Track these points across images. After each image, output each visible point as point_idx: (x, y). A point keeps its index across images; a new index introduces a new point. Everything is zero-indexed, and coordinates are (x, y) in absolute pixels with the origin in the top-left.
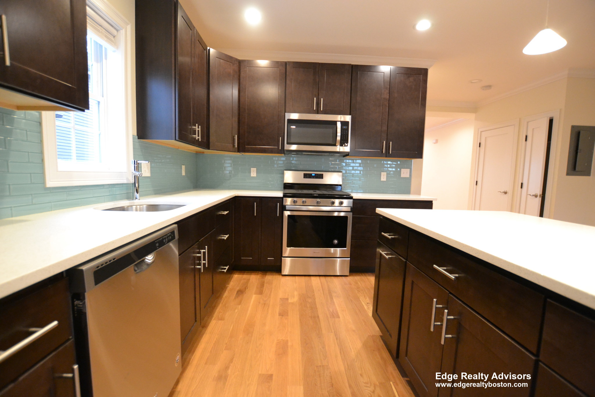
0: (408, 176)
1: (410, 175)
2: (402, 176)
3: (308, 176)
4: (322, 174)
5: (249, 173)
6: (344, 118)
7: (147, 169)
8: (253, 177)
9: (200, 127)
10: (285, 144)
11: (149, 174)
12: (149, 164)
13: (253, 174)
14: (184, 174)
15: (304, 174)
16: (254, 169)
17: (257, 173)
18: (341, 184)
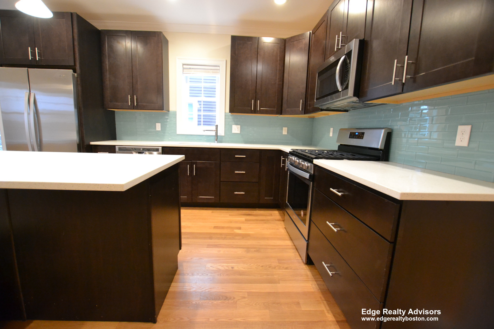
3: (353, 136)
4: (364, 133)
5: (329, 133)
6: (349, 48)
7: (236, 129)
8: (331, 137)
9: (259, 101)
10: (315, 101)
11: (239, 132)
12: (239, 126)
13: (331, 135)
14: (286, 133)
15: (350, 132)
16: (332, 129)
17: (333, 133)
18: (379, 147)
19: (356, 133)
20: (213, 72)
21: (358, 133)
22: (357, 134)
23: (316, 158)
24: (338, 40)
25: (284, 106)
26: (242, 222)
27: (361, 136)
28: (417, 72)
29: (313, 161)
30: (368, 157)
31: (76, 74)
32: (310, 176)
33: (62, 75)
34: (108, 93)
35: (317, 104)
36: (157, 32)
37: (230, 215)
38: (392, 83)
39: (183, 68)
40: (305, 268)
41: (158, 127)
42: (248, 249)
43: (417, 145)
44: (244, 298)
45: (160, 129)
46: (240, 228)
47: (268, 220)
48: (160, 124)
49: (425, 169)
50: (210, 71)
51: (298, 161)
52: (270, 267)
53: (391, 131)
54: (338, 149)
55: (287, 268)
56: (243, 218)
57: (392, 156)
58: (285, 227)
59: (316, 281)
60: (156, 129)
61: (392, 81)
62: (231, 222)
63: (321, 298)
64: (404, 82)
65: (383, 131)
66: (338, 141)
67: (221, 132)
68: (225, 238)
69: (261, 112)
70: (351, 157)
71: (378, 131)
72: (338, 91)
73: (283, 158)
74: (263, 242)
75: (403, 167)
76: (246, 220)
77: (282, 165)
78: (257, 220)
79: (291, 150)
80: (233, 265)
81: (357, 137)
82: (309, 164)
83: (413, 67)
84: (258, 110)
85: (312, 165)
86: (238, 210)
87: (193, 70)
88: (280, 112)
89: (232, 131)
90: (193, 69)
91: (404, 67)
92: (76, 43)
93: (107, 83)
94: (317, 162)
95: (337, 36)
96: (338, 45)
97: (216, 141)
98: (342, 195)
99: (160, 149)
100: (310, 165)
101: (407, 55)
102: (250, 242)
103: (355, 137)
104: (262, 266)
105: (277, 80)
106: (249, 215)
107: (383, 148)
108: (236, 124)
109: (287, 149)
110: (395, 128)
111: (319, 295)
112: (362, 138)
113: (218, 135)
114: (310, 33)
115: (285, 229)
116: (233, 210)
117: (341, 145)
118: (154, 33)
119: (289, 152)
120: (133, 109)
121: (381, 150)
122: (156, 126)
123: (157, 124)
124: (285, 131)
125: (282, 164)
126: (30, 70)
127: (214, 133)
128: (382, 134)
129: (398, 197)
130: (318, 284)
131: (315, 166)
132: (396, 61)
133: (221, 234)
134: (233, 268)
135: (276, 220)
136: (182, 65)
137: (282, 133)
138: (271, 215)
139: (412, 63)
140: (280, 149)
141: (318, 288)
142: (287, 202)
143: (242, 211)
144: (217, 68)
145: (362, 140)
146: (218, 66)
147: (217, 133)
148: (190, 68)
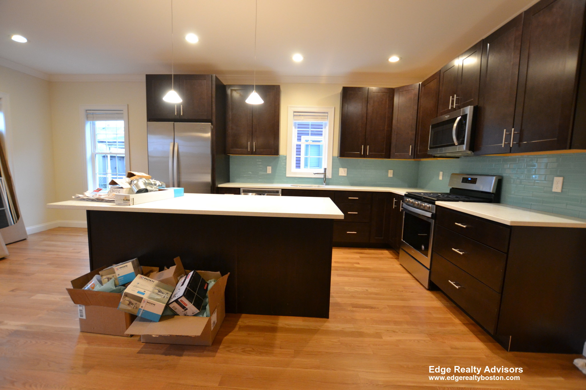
3: (465, 180)
4: (477, 179)
5: (439, 176)
6: (464, 112)
7: (343, 172)
8: (440, 180)
9: (368, 146)
10: (429, 149)
11: (345, 175)
12: (346, 169)
13: (441, 178)
14: (392, 176)
15: (463, 178)
16: (441, 173)
17: (443, 176)
18: (491, 191)
19: (468, 178)
20: (321, 118)
21: (471, 178)
22: (470, 179)
23: (437, 200)
24: (453, 101)
25: (393, 150)
26: (358, 259)
27: (474, 181)
28: (521, 140)
29: (435, 203)
30: (481, 200)
31: (212, 126)
32: (432, 215)
33: (202, 128)
34: (230, 140)
35: (430, 151)
36: (276, 86)
37: (344, 253)
38: (502, 145)
39: (294, 115)
40: (428, 293)
41: (269, 170)
42: (373, 278)
43: (524, 190)
44: (386, 308)
45: (270, 172)
46: (359, 264)
47: (381, 258)
48: (270, 167)
49: (531, 209)
50: (318, 117)
51: (417, 203)
52: (398, 291)
53: (501, 178)
54: (450, 192)
55: (412, 292)
56: (358, 256)
57: (502, 199)
58: (400, 263)
59: (440, 301)
60: (267, 172)
61: (502, 143)
62: (348, 258)
63: (447, 310)
64: (511, 146)
65: (494, 178)
66: (449, 185)
67: (329, 175)
68: (349, 270)
69: (370, 156)
70: (466, 199)
71: (490, 178)
72: (454, 145)
73: (395, 200)
74: (384, 274)
75: (513, 208)
76: (361, 257)
77: (394, 207)
78: (371, 258)
79: (406, 192)
80: (366, 288)
81: (469, 182)
82: (430, 205)
83: (518, 136)
84: (368, 154)
85: (434, 206)
86: (349, 249)
87: (303, 117)
88: (388, 156)
89: (339, 174)
90: (302, 115)
91: (511, 134)
92: (214, 100)
93: (230, 131)
94: (438, 203)
95: (451, 97)
96: (452, 104)
97: (324, 182)
98: (466, 227)
99: (280, 191)
100: (431, 207)
101: (513, 128)
102: (373, 274)
103: (468, 182)
104: (391, 290)
105: (386, 127)
106: (361, 253)
107: (494, 192)
108: (343, 167)
109: (402, 192)
110: (504, 175)
111: (445, 309)
112: (475, 183)
113: (326, 177)
114: (419, 84)
115: (400, 265)
116: (345, 249)
117: (453, 188)
118: (274, 86)
119: (404, 195)
120: (252, 154)
121: (492, 193)
122: (267, 169)
123: (268, 167)
124: (390, 174)
125: (395, 205)
126: (175, 123)
127: (322, 176)
128: (494, 180)
129: (509, 224)
130: (442, 303)
131: (438, 206)
132: (505, 130)
133: (344, 267)
134: (367, 290)
135: (389, 258)
136: (293, 112)
137: (388, 175)
138: (382, 254)
139: (517, 133)
140: (391, 192)
141: (443, 305)
142: (402, 240)
143: (353, 250)
144: (326, 114)
145: (475, 184)
146: (327, 113)
147: (325, 176)
148: (300, 115)
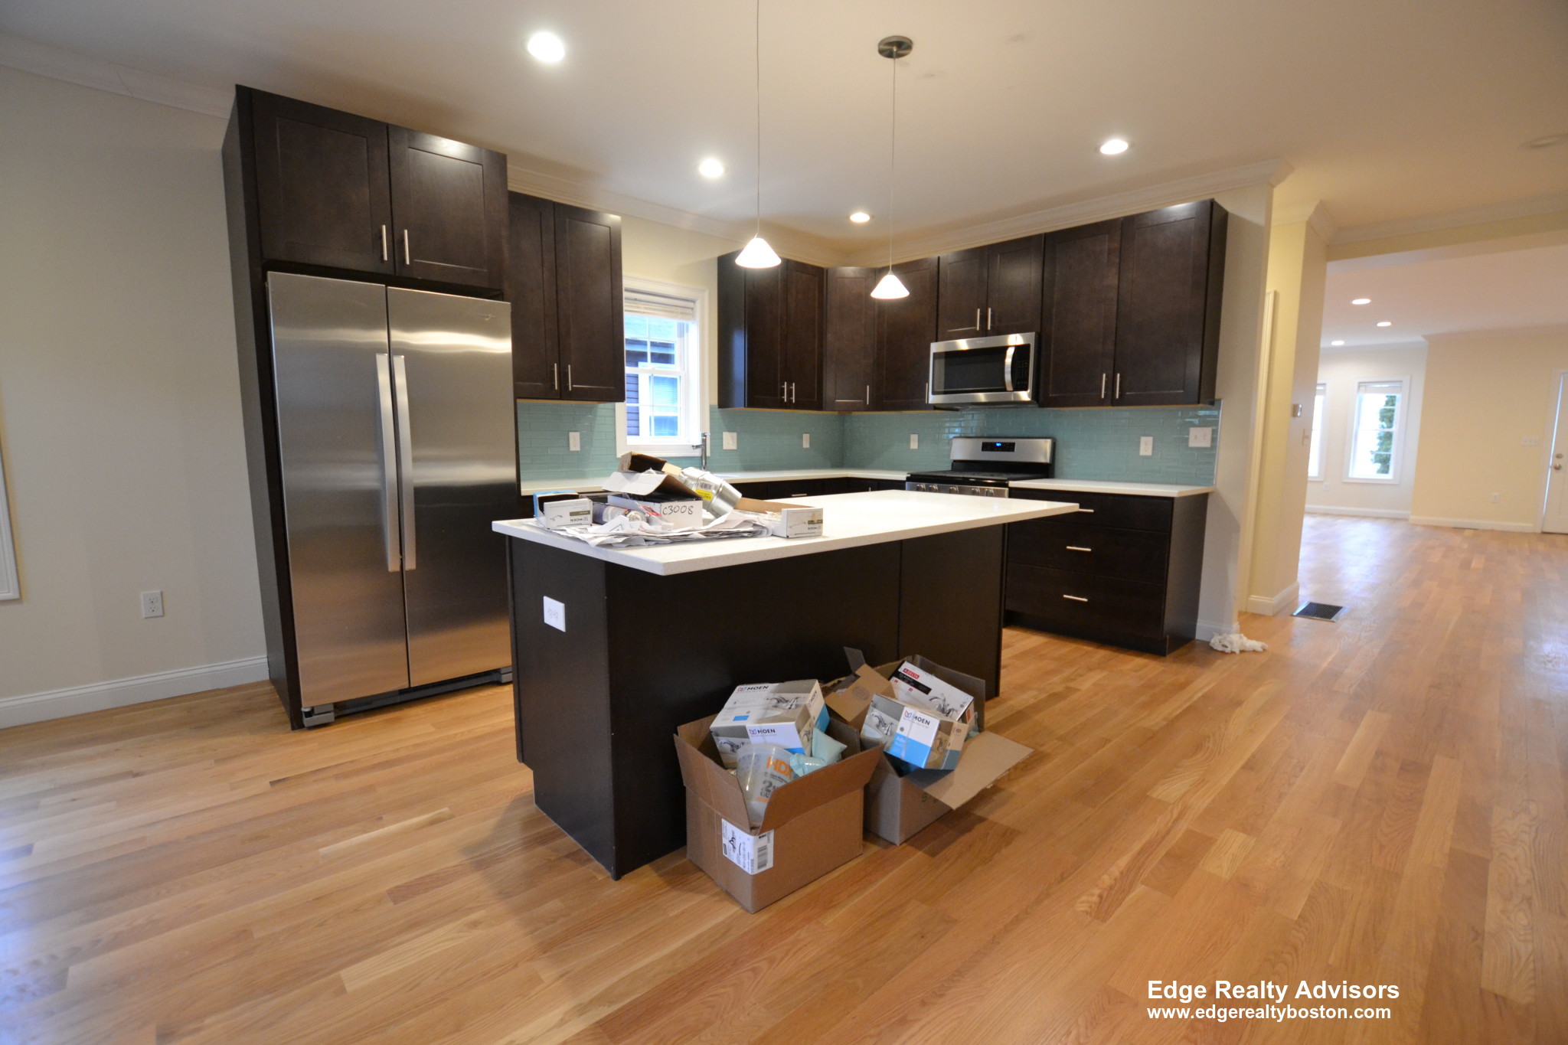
0: (1207, 444)
1: (1214, 440)
2: (1192, 444)
4: (1014, 443)
5: (908, 442)
7: (731, 441)
8: (914, 450)
9: (794, 384)
10: (930, 395)
11: (734, 447)
12: (735, 435)
13: (914, 445)
14: (808, 446)
15: (984, 443)
16: (914, 437)
17: (919, 443)
18: (1047, 461)
19: (995, 444)
20: (682, 313)
21: (1002, 443)
22: (998, 445)
25: (829, 394)
33: (485, 315)
41: (575, 441)
45: (578, 448)
48: (577, 435)
50: (674, 309)
53: (1054, 441)
60: (569, 446)
65: (1049, 441)
67: (708, 450)
72: (1004, 390)
84: (794, 402)
85: (1004, 490)
87: (642, 306)
88: (820, 404)
89: (723, 445)
90: (641, 301)
94: (1014, 484)
105: (816, 345)
107: (1050, 462)
108: (730, 430)
112: (1011, 450)
113: (707, 454)
119: (905, 479)
120: (559, 399)
121: (1048, 464)
122: (568, 439)
123: (572, 435)
124: (806, 442)
131: (1014, 490)
137: (802, 445)
144: (691, 305)
145: (1011, 453)
146: (693, 301)
147: (704, 451)
148: (636, 300)
